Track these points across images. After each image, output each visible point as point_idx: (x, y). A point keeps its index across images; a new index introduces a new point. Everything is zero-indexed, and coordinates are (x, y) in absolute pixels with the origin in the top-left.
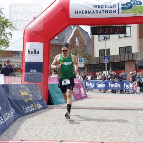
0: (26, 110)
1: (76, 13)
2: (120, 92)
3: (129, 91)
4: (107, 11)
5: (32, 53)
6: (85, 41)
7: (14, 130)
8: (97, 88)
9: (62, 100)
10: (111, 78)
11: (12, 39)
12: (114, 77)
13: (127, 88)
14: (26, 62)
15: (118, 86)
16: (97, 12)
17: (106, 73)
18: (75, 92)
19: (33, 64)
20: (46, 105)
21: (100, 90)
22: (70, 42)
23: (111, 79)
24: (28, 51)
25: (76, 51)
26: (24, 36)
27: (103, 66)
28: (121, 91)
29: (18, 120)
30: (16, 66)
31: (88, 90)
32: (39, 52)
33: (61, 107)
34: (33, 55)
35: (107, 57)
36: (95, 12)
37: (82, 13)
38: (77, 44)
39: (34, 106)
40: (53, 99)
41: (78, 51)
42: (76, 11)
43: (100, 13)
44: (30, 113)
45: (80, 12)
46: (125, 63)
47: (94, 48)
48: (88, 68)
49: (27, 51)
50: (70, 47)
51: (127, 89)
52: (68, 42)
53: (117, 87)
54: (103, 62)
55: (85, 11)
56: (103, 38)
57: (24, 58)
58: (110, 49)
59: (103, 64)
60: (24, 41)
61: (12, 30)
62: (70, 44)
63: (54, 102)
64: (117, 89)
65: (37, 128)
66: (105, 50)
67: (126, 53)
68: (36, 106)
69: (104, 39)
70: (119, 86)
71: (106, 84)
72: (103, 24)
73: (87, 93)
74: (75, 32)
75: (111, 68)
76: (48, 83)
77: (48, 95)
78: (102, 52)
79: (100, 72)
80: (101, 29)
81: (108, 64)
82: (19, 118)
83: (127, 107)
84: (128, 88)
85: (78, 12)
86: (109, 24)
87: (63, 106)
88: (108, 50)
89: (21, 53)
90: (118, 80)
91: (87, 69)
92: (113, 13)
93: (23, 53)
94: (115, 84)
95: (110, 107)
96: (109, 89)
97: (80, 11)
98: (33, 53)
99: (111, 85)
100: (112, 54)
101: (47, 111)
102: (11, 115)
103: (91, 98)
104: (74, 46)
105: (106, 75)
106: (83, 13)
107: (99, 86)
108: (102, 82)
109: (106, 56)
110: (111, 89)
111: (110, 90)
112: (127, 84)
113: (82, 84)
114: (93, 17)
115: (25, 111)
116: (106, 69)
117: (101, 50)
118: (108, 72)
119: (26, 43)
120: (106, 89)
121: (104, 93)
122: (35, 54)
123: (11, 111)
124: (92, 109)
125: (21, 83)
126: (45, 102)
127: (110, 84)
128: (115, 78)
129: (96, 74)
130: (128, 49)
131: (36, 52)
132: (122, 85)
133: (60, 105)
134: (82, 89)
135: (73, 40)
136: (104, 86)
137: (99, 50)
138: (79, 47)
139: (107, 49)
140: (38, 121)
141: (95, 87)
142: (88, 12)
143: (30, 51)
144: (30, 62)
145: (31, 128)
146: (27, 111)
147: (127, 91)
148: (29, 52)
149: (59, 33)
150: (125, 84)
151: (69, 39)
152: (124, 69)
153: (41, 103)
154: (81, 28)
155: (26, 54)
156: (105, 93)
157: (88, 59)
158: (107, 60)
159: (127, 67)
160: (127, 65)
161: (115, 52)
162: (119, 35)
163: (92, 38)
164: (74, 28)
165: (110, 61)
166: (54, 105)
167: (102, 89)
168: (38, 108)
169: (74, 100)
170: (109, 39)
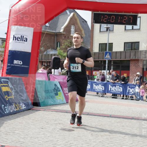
0: (6, 110)
2: (122, 98)
3: (132, 97)
5: (18, 40)
6: (83, 32)
8: (94, 91)
9: (51, 101)
12: (116, 78)
13: (131, 93)
14: (9, 51)
15: (120, 90)
18: (67, 93)
19: (19, 53)
20: (31, 106)
21: (98, 93)
22: (64, 31)
24: (14, 37)
25: (71, 43)
27: (102, 64)
32: (27, 39)
33: (50, 109)
34: (20, 42)
35: (109, 52)
39: (16, 105)
46: (131, 62)
47: (94, 41)
49: (12, 37)
50: (63, 38)
51: (130, 94)
52: (61, 31)
53: (119, 91)
54: (103, 59)
56: (105, 29)
57: (7, 45)
58: (112, 43)
59: (103, 61)
60: (9, 24)
62: (64, 34)
64: (119, 93)
65: (21, 133)
66: (106, 44)
67: (132, 49)
68: (19, 106)
69: (107, 30)
71: (106, 86)
72: (109, 11)
74: (71, 19)
75: (112, 67)
78: (103, 46)
80: (106, 17)
81: (110, 62)
83: (132, 116)
84: (133, 92)
87: (52, 108)
88: (111, 45)
94: (116, 87)
95: (111, 114)
96: (108, 93)
98: (20, 40)
99: (111, 88)
100: (115, 49)
101: (32, 113)
104: (68, 37)
107: (97, 88)
108: (100, 84)
109: (107, 51)
110: (111, 93)
112: (132, 88)
116: (107, 67)
118: (108, 71)
120: (104, 92)
121: (102, 96)
122: (22, 41)
124: (88, 115)
126: (30, 102)
127: (111, 86)
128: (116, 80)
131: (24, 39)
132: (125, 89)
133: (49, 107)
135: (68, 29)
136: (102, 89)
137: (100, 44)
139: (109, 43)
140: (20, 124)
141: (92, 89)
143: (15, 37)
144: (15, 51)
145: (13, 132)
146: (7, 112)
147: (130, 97)
148: (15, 38)
149: (54, 18)
150: (129, 88)
151: (63, 27)
152: (129, 70)
153: (25, 102)
154: (79, 15)
155: (11, 40)
156: (104, 97)
158: (109, 56)
159: (132, 67)
160: (133, 65)
161: (118, 47)
163: (91, 28)
164: (70, 14)
165: (112, 59)
166: (41, 107)
167: (100, 92)
168: (21, 109)
169: (66, 103)
170: (113, 31)
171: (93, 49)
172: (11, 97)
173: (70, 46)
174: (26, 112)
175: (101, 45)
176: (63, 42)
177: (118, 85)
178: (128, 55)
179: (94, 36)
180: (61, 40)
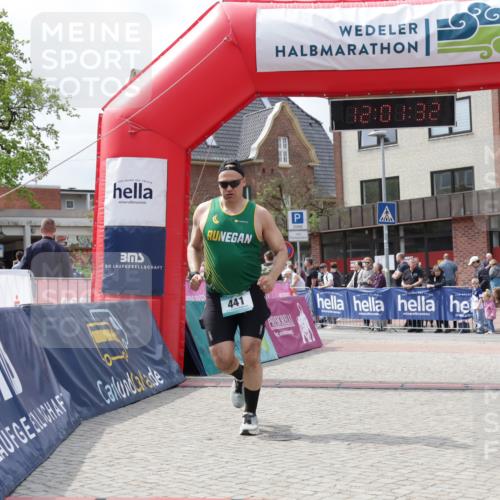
0: (110, 393)
1: (281, 54)
2: (435, 328)
3: (466, 325)
4: (385, 45)
5: (128, 195)
6: (313, 152)
7: (67, 463)
8: (356, 315)
10: (405, 280)
11: (57, 148)
12: (416, 275)
13: (461, 313)
14: (106, 228)
15: (430, 308)
16: (351, 49)
17: (386, 262)
18: (277, 331)
19: (132, 232)
20: (178, 377)
21: (367, 322)
22: (259, 155)
23: (403, 283)
24: (115, 189)
25: (280, 186)
26: (99, 137)
27: (375, 237)
28: (439, 325)
29: (81, 428)
30: (71, 241)
31: (322, 321)
32: (150, 190)
34: (131, 202)
35: (389, 205)
36: (346, 50)
37: (299, 53)
38: (284, 162)
39: (137, 378)
40: (201, 356)
41: (286, 188)
42: (280, 48)
43: (361, 52)
44: (122, 404)
45: (293, 52)
46: (453, 225)
47: (344, 175)
48: (322, 246)
49: (109, 189)
50: (259, 174)
51: (459, 318)
52: (251, 157)
53: (426, 311)
54: (375, 223)
55: (311, 47)
56: (374, 141)
57: (99, 213)
58: (397, 178)
59: (374, 231)
60: (98, 155)
61: (59, 117)
62: (260, 164)
63: (207, 366)
64: (426, 316)
66: (380, 180)
67: (454, 190)
68: (145, 379)
69: (379, 143)
70: (433, 305)
71: (388, 299)
72: (373, 94)
73: (321, 332)
74: (276, 120)
75: (402, 245)
76: (183, 298)
77: (183, 342)
78: (370, 188)
79: (366, 259)
80: (366, 110)
81: (393, 230)
82: (84, 423)
84: (465, 312)
85: (288, 51)
86: (396, 92)
88: (393, 183)
89: (89, 194)
90: (429, 286)
91: (318, 247)
92: (409, 51)
93: (96, 195)
95: (404, 380)
96: (396, 318)
97: (293, 48)
98: (132, 195)
99: (403, 304)
100: (405, 194)
101: (182, 397)
102: (58, 410)
103: (333, 349)
104: (272, 170)
105: (385, 270)
106: (302, 54)
107: (363, 306)
108: (372, 295)
109: (384, 201)
110: (404, 317)
111: (400, 323)
113: (302, 301)
114: (339, 68)
115: (107, 398)
116: (386, 247)
117: (366, 181)
118: (392, 257)
119: (108, 160)
120: (386, 317)
121: (379, 330)
122: (138, 199)
123: (57, 397)
124: (339, 387)
125: (90, 301)
126: (175, 366)
127: (402, 298)
128: (417, 280)
129: (352, 265)
130: (462, 179)
131: (143, 193)
132: (442, 304)
134: (302, 320)
135: (269, 148)
136: (379, 308)
137: (362, 182)
138: (289, 172)
139: (387, 179)
140: (150, 432)
141: (350, 311)
142: (319, 49)
143: (120, 190)
144: (122, 228)
145: (128, 456)
146: (112, 399)
147: (460, 324)
148: (118, 192)
149: (221, 125)
150: (454, 299)
151: (255, 145)
152: (452, 249)
153: (161, 368)
154: (298, 107)
155: (108, 198)
156: (385, 330)
157: (321, 213)
158: (390, 216)
159: (459, 239)
160: (460, 235)
161: (415, 187)
162: (430, 130)
163: (334, 140)
164: (273, 105)
165: (399, 221)
166: (206, 375)
167: (373, 317)
168: (151, 386)
169: (276, 357)
170: (396, 142)
171: (346, 199)
172: (122, 357)
173: (278, 195)
174: (163, 394)
175: (365, 184)
176: (258, 187)
177: (424, 295)
178: (443, 205)
179: (344, 161)
180: (253, 181)
